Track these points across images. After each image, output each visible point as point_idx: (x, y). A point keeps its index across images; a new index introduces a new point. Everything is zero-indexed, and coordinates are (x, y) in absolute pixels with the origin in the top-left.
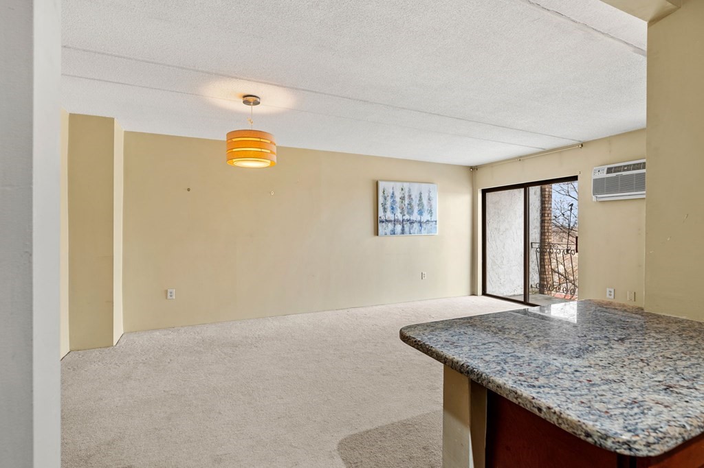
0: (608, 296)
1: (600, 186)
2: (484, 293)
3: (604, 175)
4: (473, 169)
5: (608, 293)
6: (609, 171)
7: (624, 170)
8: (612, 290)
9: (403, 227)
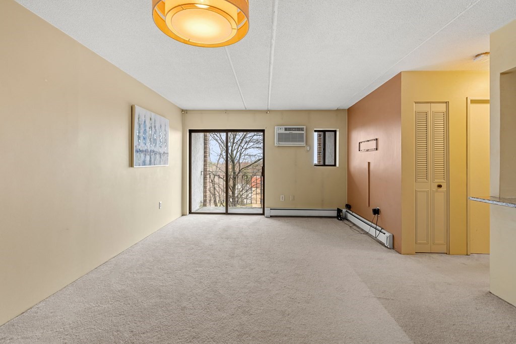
0: (281, 200)
1: (281, 138)
2: (190, 212)
3: (283, 131)
4: (184, 112)
5: (281, 198)
6: (286, 129)
7: (293, 130)
8: (283, 196)
9: (151, 158)
